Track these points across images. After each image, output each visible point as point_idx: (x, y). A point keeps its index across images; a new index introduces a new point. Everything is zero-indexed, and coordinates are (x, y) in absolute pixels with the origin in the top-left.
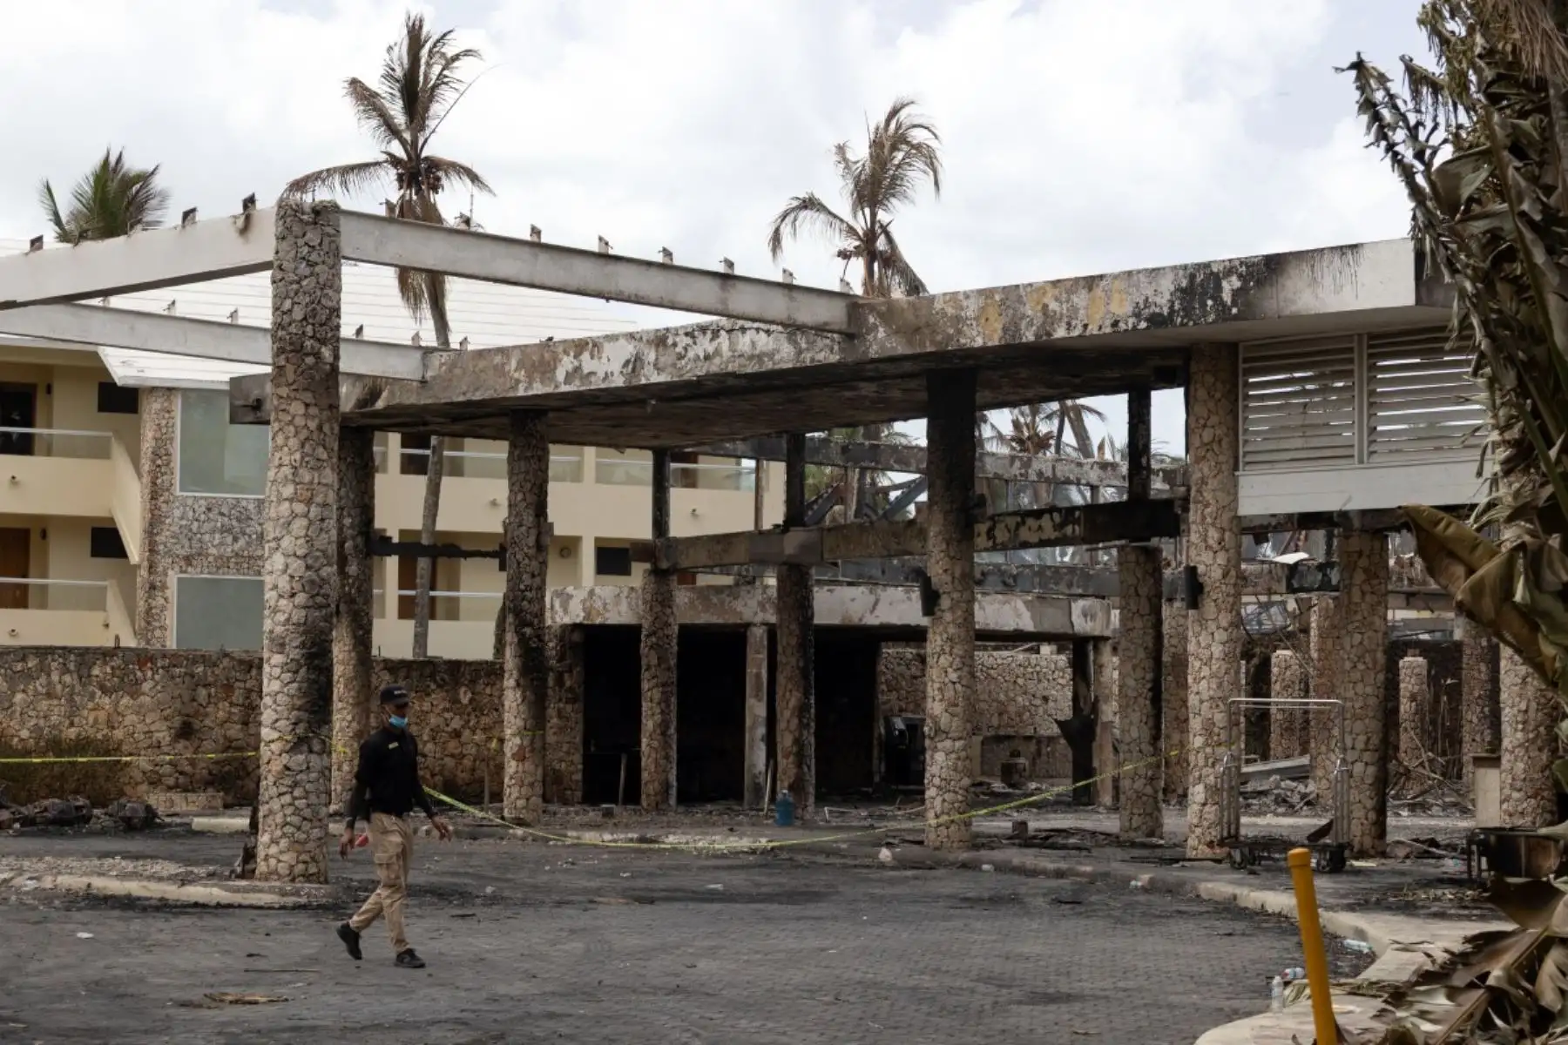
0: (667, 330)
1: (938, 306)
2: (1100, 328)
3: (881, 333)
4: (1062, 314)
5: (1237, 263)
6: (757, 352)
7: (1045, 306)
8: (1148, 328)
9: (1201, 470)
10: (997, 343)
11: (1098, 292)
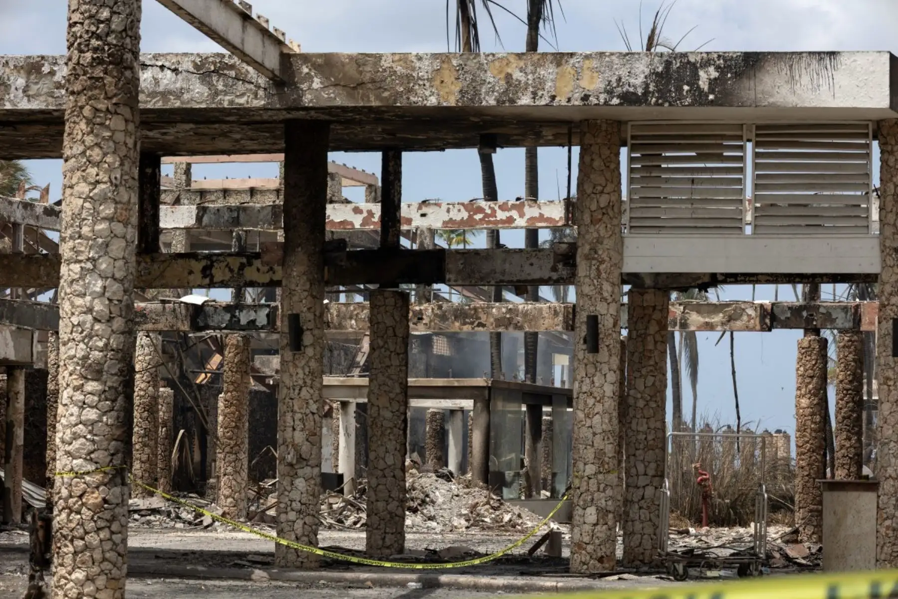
0: (43, 58)
1: (385, 64)
2: (569, 100)
3: (317, 84)
4: (526, 84)
5: (716, 56)
6: (161, 89)
7: (509, 77)
8: (620, 104)
9: (598, 231)
10: (453, 104)
11: (568, 68)
